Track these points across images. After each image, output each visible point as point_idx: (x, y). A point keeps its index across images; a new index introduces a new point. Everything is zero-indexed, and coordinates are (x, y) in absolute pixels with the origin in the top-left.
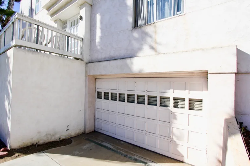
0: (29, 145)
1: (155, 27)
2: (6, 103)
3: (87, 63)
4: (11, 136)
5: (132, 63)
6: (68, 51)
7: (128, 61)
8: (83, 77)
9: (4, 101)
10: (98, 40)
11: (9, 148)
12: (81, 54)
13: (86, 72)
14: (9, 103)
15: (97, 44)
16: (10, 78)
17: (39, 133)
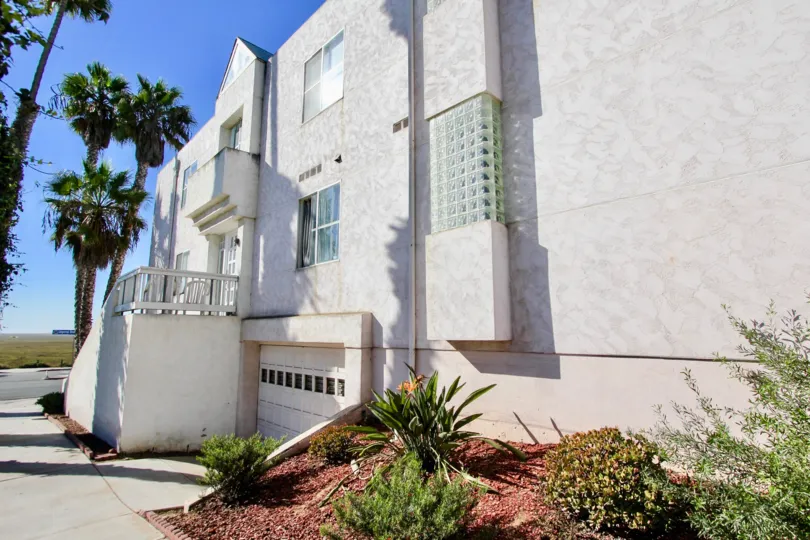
0: (144, 450)
1: (316, 272)
2: (120, 388)
3: (243, 319)
4: (123, 434)
5: (288, 325)
6: (211, 303)
7: (284, 320)
8: (236, 345)
9: (117, 385)
10: (260, 279)
11: (118, 451)
12: (236, 304)
13: (242, 334)
14: (123, 388)
15: (259, 286)
16: (127, 353)
17: (158, 434)
